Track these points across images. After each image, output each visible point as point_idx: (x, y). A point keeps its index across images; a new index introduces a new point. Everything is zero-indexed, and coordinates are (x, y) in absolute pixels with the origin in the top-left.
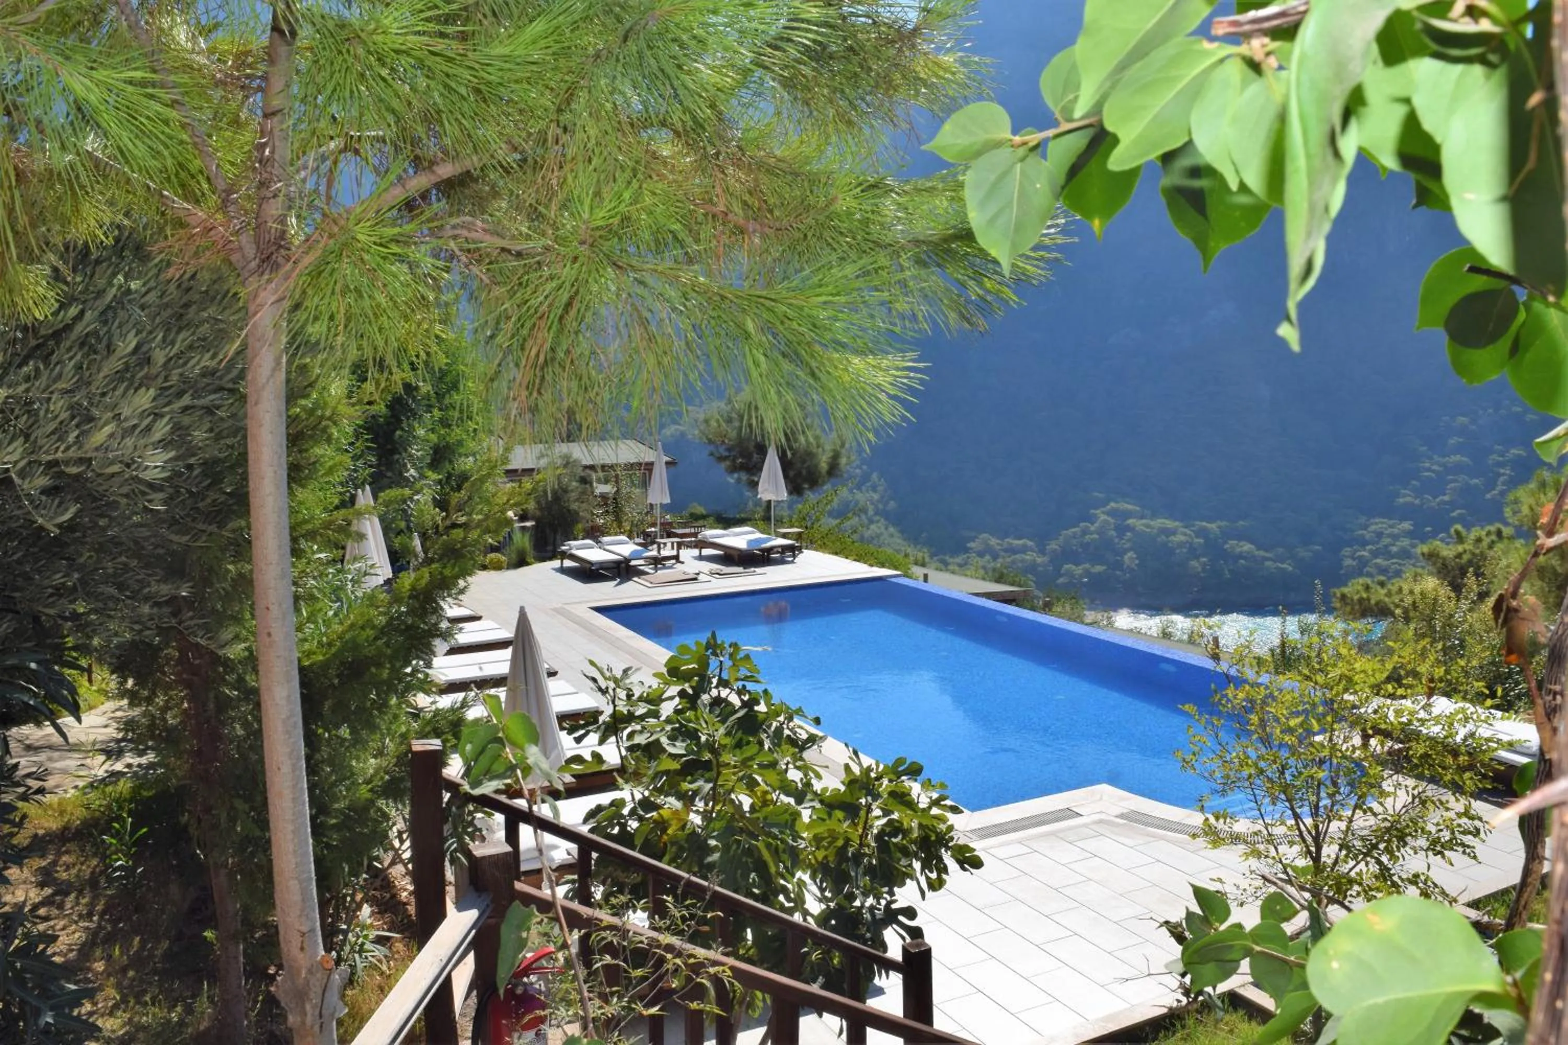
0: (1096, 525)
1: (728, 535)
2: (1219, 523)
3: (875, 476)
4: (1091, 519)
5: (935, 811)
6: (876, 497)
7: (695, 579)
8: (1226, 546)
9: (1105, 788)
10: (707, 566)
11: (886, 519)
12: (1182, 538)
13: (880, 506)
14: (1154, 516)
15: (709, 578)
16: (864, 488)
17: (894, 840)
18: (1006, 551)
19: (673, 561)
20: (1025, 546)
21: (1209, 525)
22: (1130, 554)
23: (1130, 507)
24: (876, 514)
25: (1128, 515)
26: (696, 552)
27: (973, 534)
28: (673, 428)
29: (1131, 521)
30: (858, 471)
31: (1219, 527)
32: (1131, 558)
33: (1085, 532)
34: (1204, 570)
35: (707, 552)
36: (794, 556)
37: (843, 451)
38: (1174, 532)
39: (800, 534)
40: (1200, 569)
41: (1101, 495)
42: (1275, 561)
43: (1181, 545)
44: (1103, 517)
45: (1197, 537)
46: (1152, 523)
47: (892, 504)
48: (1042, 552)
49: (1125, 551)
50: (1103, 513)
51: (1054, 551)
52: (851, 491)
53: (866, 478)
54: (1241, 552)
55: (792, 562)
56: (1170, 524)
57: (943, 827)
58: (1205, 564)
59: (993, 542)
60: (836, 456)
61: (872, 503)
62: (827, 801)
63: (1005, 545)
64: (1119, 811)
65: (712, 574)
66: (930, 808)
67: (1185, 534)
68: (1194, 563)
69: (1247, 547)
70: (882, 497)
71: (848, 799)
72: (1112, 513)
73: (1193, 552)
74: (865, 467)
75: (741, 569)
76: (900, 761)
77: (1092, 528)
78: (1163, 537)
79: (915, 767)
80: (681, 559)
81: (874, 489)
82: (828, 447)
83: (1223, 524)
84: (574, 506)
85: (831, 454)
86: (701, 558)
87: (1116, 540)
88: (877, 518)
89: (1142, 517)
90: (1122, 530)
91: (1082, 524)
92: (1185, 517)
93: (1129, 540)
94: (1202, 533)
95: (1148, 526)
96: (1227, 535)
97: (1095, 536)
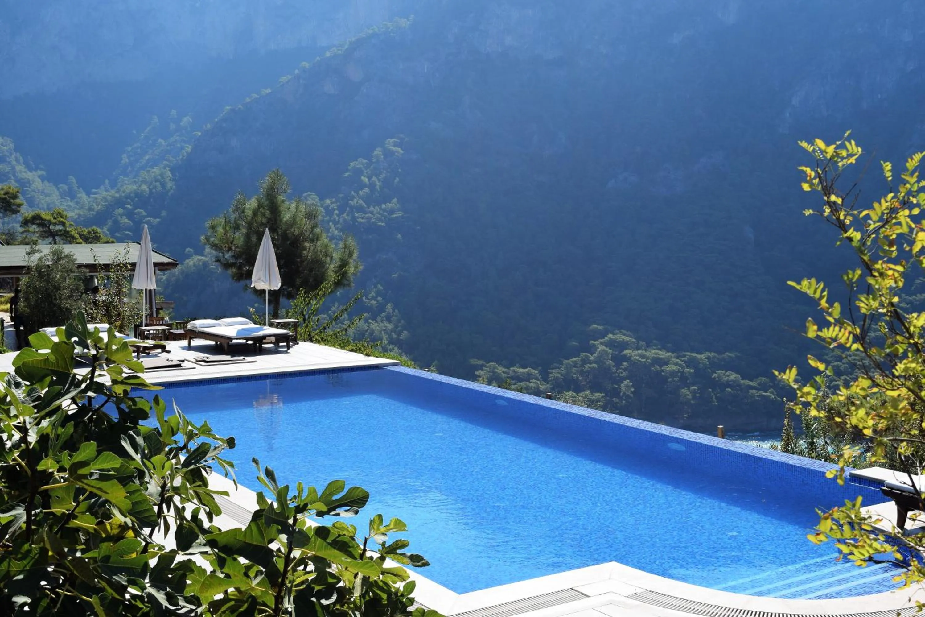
0: (595, 355)
1: (219, 325)
2: (708, 354)
3: (389, 307)
4: (591, 350)
5: (389, 563)
6: (390, 326)
7: (179, 366)
8: (715, 375)
9: (614, 566)
10: (193, 355)
11: (399, 348)
12: (674, 368)
13: (394, 336)
14: (648, 346)
15: (194, 365)
16: (379, 318)
17: (324, 602)
18: (512, 378)
19: (159, 350)
20: (529, 374)
21: (699, 356)
22: (626, 382)
23: (627, 338)
24: (390, 342)
25: (624, 345)
26: (185, 343)
27: (480, 362)
28: (196, 258)
29: (627, 352)
30: (374, 302)
31: (708, 358)
32: (627, 386)
33: (585, 361)
34: (694, 397)
35: (196, 342)
36: (288, 347)
37: (351, 261)
38: (666, 363)
39: (296, 325)
40: (690, 397)
41: (600, 328)
42: (759, 390)
43: (673, 374)
44: (602, 348)
45: (688, 367)
46: (647, 354)
47: (405, 335)
48: (545, 379)
49: (623, 379)
50: (601, 343)
51: (557, 378)
52: (366, 321)
53: (381, 309)
54: (728, 381)
55: (286, 352)
56: (663, 354)
57: (400, 585)
58: (694, 392)
59: (500, 370)
60: (344, 264)
61: (386, 333)
62: (222, 541)
63: (511, 374)
64: (631, 591)
65: (198, 361)
66: (382, 559)
67: (676, 364)
68: (685, 391)
69: (734, 376)
70: (396, 327)
71: (256, 540)
72: (611, 344)
73: (684, 381)
74: (379, 298)
75: (228, 358)
76: (334, 487)
77: (592, 358)
78: (657, 367)
79: (358, 494)
80: (167, 349)
81: (389, 320)
82: (336, 256)
83: (712, 354)
84: (66, 304)
85: (339, 263)
86: (189, 348)
87: (614, 369)
88: (391, 347)
89: (638, 349)
90: (619, 360)
91: (583, 354)
92: (677, 349)
93: (625, 370)
94: (691, 363)
95: (643, 356)
96: (715, 365)
97: (595, 365)
